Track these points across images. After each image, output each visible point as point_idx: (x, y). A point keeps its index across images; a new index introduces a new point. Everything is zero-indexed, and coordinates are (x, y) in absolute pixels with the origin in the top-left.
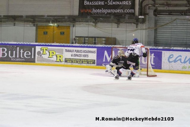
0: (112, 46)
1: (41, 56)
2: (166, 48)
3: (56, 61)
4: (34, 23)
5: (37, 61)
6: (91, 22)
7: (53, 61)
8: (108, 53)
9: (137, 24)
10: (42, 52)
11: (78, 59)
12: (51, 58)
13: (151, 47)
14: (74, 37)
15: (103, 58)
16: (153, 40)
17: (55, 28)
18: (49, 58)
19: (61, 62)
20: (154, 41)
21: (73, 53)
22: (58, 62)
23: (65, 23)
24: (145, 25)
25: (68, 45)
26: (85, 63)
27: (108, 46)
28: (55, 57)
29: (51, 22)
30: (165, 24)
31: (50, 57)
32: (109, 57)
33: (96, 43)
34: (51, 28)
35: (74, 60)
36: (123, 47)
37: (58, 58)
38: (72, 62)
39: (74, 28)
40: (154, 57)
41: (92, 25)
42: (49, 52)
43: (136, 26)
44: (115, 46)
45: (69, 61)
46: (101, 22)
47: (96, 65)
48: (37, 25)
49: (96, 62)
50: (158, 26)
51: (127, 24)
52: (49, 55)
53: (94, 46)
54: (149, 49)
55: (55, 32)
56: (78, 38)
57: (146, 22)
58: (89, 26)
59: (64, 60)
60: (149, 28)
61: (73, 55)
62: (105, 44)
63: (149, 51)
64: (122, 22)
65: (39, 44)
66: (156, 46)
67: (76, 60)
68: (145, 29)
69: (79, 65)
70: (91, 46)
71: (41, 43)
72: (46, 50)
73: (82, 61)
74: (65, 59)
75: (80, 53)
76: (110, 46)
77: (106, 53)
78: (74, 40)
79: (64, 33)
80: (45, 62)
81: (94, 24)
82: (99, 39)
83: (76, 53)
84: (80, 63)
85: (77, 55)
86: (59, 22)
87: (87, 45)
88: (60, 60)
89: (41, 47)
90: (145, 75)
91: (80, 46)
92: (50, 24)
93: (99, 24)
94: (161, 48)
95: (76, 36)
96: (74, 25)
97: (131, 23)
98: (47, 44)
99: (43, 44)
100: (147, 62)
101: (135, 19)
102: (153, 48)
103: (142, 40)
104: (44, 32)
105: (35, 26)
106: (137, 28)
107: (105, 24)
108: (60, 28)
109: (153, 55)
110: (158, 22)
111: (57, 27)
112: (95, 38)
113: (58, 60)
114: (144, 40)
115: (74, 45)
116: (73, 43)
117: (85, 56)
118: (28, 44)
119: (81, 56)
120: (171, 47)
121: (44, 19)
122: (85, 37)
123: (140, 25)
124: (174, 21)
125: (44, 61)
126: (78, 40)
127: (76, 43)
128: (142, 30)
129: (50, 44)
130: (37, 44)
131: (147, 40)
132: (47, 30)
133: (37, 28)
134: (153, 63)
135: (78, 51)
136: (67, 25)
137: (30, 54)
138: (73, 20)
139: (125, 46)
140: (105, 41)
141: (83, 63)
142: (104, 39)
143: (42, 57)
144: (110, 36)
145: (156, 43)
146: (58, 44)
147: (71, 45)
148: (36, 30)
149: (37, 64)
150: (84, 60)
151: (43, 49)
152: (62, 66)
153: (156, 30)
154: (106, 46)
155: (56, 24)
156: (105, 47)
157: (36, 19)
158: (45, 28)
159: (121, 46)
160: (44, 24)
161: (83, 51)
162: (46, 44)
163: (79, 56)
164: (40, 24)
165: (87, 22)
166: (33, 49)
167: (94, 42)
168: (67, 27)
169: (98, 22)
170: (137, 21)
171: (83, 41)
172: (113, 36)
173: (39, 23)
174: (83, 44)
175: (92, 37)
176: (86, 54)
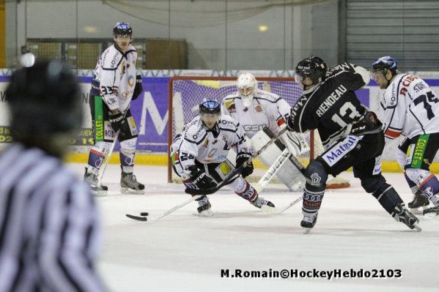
0: (172, 73)
8: (157, 102)
14: (22, 42)
20: (339, 47)
27: (155, 72)
32: (162, 116)
36: (216, 75)
39: (21, 6)
44: (185, 73)
56: (36, 47)
62: (146, 66)
68: (303, 3)
76: (166, 72)
77: (148, 101)
78: (23, 53)
95: (29, 36)
103: (288, 46)
112: (104, 42)
114: (297, 46)
122: (64, 41)
126: (38, 53)
128: (288, 9)
131: (309, 47)
139: (222, 73)
140: (144, 53)
142: (140, 47)
144: (164, 36)
147: (10, 72)
153: (343, 6)
154: (149, 75)
159: (208, 73)
172: (176, 34)
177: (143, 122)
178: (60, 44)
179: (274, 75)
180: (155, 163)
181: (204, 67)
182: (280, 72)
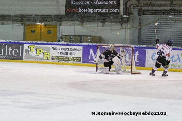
0: (97, 44)
1: (28, 53)
2: (150, 46)
3: (43, 59)
4: (22, 22)
5: (25, 59)
6: (77, 21)
7: (40, 59)
8: (93, 51)
9: (122, 24)
10: (29, 50)
11: (64, 57)
12: (39, 55)
13: (135, 46)
14: (61, 36)
15: (89, 55)
16: (137, 39)
17: (43, 27)
18: (37, 56)
19: (48, 59)
20: (139, 39)
21: (60, 51)
22: (45, 59)
23: (52, 22)
24: (129, 24)
25: (55, 43)
26: (71, 61)
27: (93, 44)
28: (42, 55)
29: (38, 21)
30: (149, 23)
31: (37, 54)
32: (95, 55)
33: (82, 42)
34: (38, 27)
35: (60, 58)
37: (46, 56)
38: (59, 60)
39: (61, 27)
40: (138, 55)
41: (78, 24)
42: (37, 50)
43: (120, 25)
44: (100, 44)
45: (56, 58)
46: (87, 21)
47: (82, 62)
48: (25, 24)
49: (82, 59)
50: (142, 25)
51: (112, 23)
52: (37, 53)
53: (80, 44)
54: (133, 47)
55: (42, 31)
56: (64, 37)
57: (130, 21)
58: (75, 25)
59: (51, 58)
60: (133, 27)
61: (60, 53)
62: (91, 42)
63: (133, 49)
64: (107, 22)
65: (27, 42)
66: (140, 44)
67: (62, 58)
68: (130, 28)
69: (66, 62)
70: (77, 44)
71: (28, 41)
72: (34, 48)
73: (68, 59)
74: (52, 56)
75: (66, 51)
76: (96, 44)
77: (91, 51)
78: (61, 38)
79: (51, 32)
80: (33, 60)
81: (80, 23)
82: (84, 37)
83: (62, 51)
84: (66, 60)
85: (64, 53)
86: (46, 21)
87: (73, 43)
88: (47, 57)
89: (28, 45)
90: (129, 72)
91: (67, 44)
92: (37, 23)
93: (85, 24)
94: (145, 46)
95: (63, 34)
96: (60, 24)
97: (116, 22)
98: (35, 42)
99: (31, 42)
100: (131, 60)
101: (120, 18)
102: (137, 46)
103: (126, 39)
104: (32, 31)
105: (23, 24)
106: (121, 27)
107: (91, 23)
108: (47, 27)
109: (137, 53)
110: (142, 21)
111: (44, 26)
112: (81, 36)
113: (45, 58)
114: (128, 39)
115: (61, 43)
116: (59, 42)
117: (71, 54)
118: (17, 42)
119: (67, 54)
120: (154, 46)
121: (32, 18)
122: (71, 36)
123: (124, 25)
124: (158, 20)
125: (31, 59)
126: (65, 38)
127: (62, 41)
128: (126, 30)
129: (37, 43)
130: (25, 42)
131: (131, 39)
132: (34, 29)
133: (25, 26)
134: (137, 61)
135: (64, 49)
136: (54, 24)
137: (18, 52)
138: (60, 19)
140: (91, 39)
141: (69, 61)
142: (89, 38)
143: (30, 55)
144: (96, 35)
145: (140, 42)
146: (45, 42)
147: (58, 43)
148: (24, 29)
149: (25, 62)
150: (70, 58)
151: (31, 47)
152: (49, 64)
153: (140, 29)
154: (92, 45)
155: (43, 23)
156: (90, 46)
157: (24, 18)
158: (32, 26)
159: (106, 44)
160: (32, 23)
161: (69, 49)
162: (33, 42)
163: (66, 54)
164: (28, 23)
165: (73, 21)
166: (21, 47)
167: (80, 40)
168: (54, 25)
169: (84, 21)
170: (122, 21)
171: (70, 40)
172: (99, 35)
173: (26, 22)
174: (69, 42)
175: (78, 36)
176: (72, 52)
177: (90, 56)
178: (70, 36)
179: (122, 46)
180: (93, 66)
181: (105, 43)
182: (124, 45)
